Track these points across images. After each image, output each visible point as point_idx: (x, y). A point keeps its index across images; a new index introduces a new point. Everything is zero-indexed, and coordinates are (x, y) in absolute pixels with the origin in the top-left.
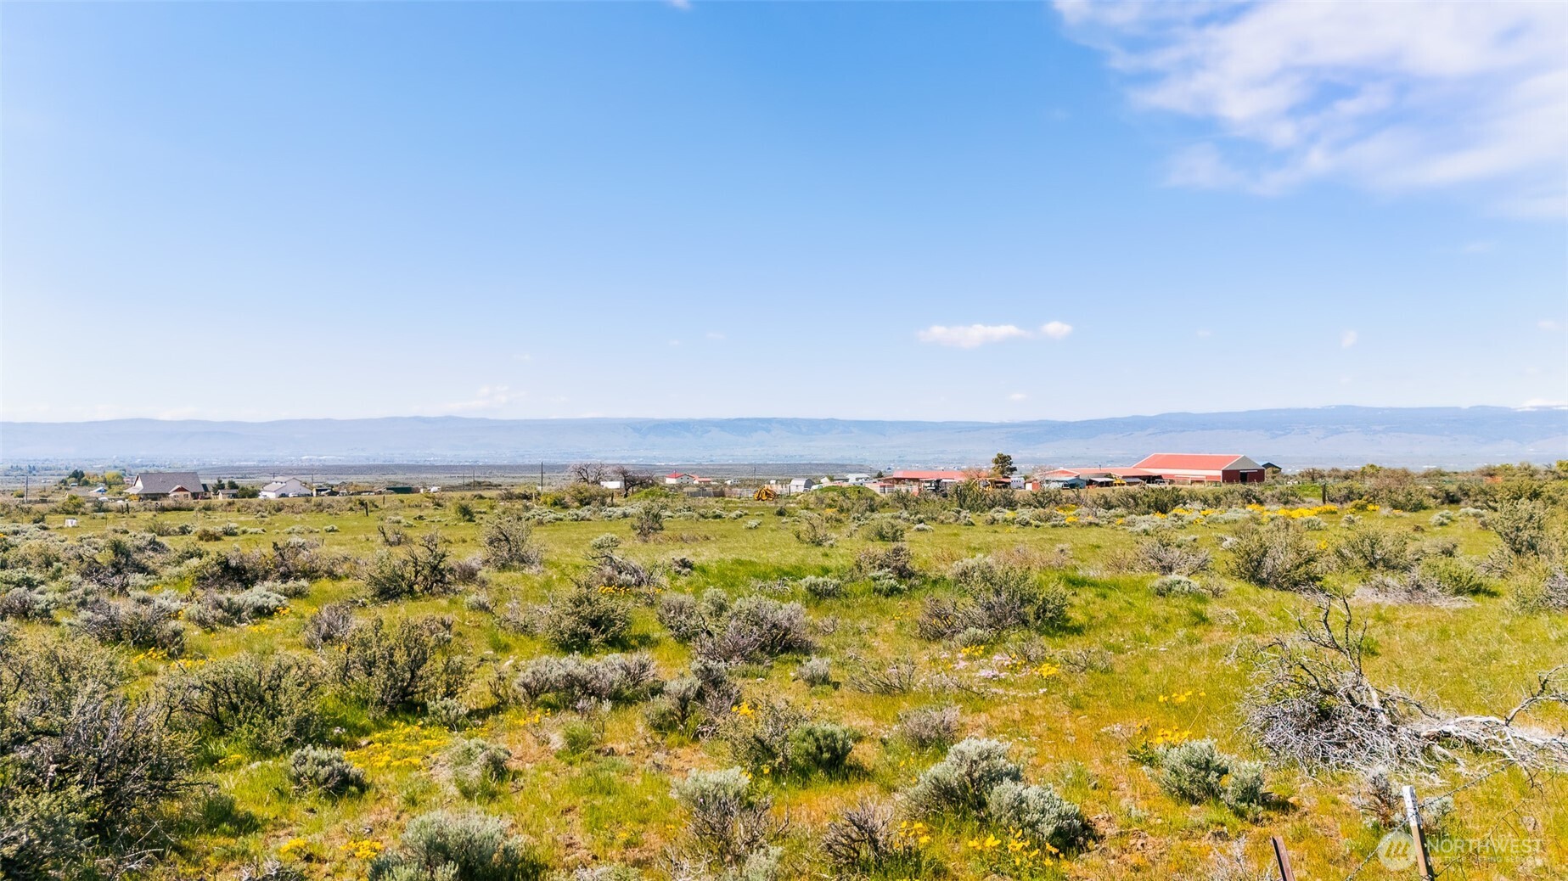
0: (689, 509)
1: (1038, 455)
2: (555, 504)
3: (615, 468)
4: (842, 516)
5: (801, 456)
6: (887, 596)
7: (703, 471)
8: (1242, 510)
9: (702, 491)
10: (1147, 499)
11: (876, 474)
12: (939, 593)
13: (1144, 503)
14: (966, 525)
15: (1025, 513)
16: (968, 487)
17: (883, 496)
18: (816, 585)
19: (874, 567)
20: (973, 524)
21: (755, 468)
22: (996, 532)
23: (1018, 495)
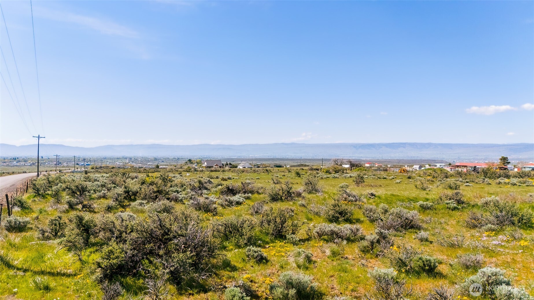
0: (374, 175)
1: (520, 157)
2: (327, 172)
3: (347, 160)
4: (434, 179)
5: (417, 157)
6: (453, 210)
7: (379, 162)
9: (379, 169)
11: (448, 164)
12: (475, 210)
14: (487, 184)
15: (515, 180)
16: (488, 169)
17: (451, 172)
18: (423, 205)
19: (447, 199)
20: (490, 184)
21: (399, 161)
22: (501, 187)
23: (511, 173)
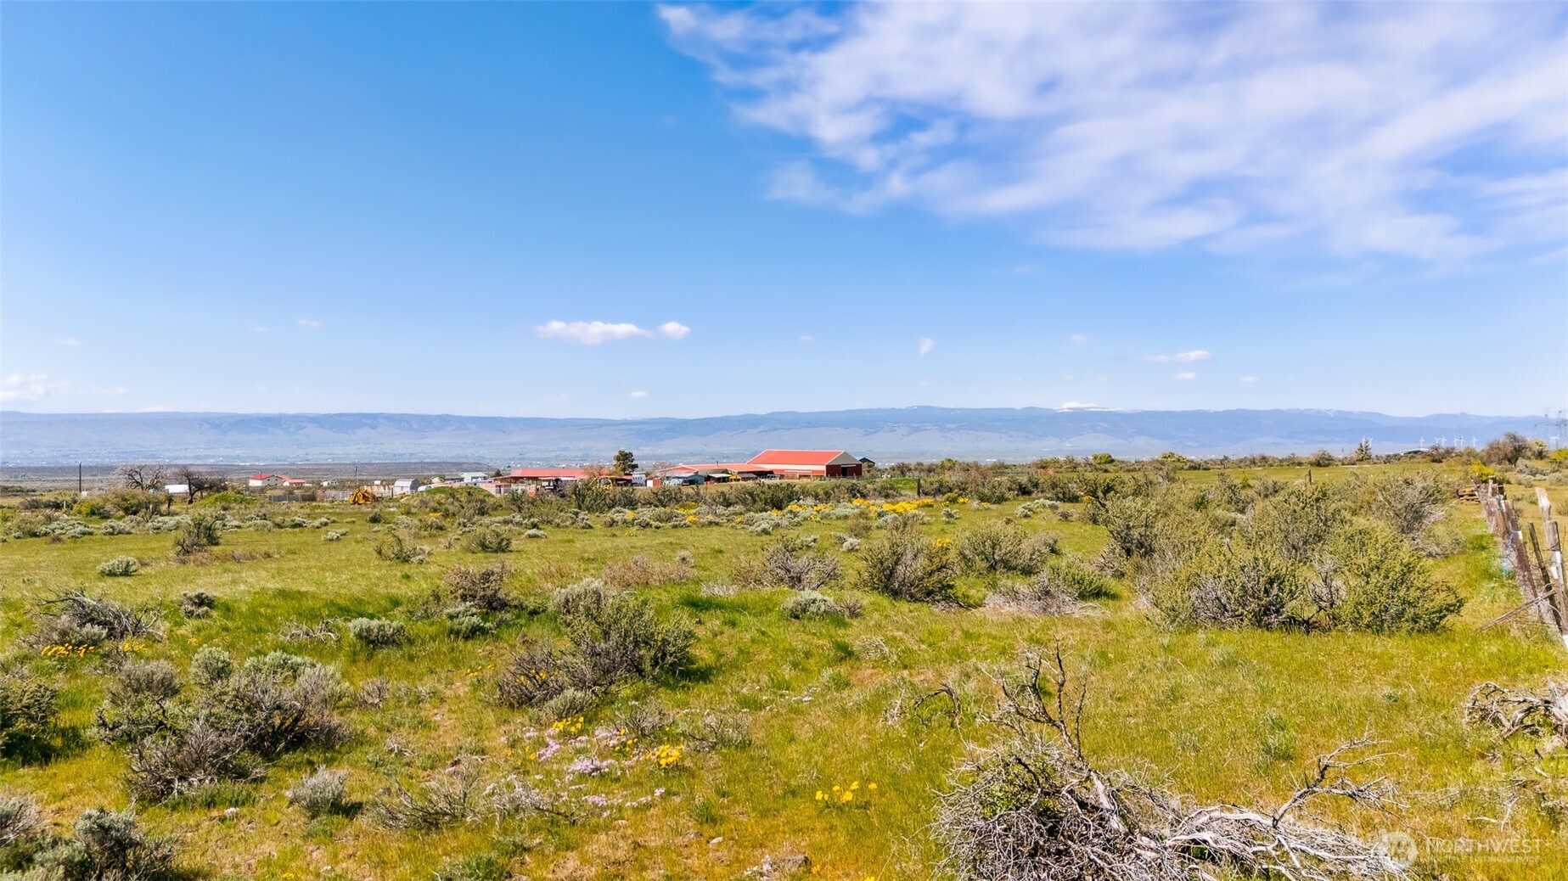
1: (659, 452)
2: (93, 513)
4: (446, 523)
6: (466, 638)
8: (849, 505)
9: (289, 495)
10: (764, 496)
13: (761, 500)
14: (583, 528)
15: (646, 514)
16: (587, 487)
18: (369, 630)
20: (591, 527)
22: (614, 535)
23: (639, 492)
